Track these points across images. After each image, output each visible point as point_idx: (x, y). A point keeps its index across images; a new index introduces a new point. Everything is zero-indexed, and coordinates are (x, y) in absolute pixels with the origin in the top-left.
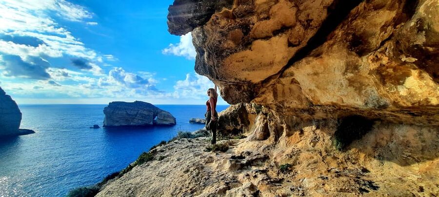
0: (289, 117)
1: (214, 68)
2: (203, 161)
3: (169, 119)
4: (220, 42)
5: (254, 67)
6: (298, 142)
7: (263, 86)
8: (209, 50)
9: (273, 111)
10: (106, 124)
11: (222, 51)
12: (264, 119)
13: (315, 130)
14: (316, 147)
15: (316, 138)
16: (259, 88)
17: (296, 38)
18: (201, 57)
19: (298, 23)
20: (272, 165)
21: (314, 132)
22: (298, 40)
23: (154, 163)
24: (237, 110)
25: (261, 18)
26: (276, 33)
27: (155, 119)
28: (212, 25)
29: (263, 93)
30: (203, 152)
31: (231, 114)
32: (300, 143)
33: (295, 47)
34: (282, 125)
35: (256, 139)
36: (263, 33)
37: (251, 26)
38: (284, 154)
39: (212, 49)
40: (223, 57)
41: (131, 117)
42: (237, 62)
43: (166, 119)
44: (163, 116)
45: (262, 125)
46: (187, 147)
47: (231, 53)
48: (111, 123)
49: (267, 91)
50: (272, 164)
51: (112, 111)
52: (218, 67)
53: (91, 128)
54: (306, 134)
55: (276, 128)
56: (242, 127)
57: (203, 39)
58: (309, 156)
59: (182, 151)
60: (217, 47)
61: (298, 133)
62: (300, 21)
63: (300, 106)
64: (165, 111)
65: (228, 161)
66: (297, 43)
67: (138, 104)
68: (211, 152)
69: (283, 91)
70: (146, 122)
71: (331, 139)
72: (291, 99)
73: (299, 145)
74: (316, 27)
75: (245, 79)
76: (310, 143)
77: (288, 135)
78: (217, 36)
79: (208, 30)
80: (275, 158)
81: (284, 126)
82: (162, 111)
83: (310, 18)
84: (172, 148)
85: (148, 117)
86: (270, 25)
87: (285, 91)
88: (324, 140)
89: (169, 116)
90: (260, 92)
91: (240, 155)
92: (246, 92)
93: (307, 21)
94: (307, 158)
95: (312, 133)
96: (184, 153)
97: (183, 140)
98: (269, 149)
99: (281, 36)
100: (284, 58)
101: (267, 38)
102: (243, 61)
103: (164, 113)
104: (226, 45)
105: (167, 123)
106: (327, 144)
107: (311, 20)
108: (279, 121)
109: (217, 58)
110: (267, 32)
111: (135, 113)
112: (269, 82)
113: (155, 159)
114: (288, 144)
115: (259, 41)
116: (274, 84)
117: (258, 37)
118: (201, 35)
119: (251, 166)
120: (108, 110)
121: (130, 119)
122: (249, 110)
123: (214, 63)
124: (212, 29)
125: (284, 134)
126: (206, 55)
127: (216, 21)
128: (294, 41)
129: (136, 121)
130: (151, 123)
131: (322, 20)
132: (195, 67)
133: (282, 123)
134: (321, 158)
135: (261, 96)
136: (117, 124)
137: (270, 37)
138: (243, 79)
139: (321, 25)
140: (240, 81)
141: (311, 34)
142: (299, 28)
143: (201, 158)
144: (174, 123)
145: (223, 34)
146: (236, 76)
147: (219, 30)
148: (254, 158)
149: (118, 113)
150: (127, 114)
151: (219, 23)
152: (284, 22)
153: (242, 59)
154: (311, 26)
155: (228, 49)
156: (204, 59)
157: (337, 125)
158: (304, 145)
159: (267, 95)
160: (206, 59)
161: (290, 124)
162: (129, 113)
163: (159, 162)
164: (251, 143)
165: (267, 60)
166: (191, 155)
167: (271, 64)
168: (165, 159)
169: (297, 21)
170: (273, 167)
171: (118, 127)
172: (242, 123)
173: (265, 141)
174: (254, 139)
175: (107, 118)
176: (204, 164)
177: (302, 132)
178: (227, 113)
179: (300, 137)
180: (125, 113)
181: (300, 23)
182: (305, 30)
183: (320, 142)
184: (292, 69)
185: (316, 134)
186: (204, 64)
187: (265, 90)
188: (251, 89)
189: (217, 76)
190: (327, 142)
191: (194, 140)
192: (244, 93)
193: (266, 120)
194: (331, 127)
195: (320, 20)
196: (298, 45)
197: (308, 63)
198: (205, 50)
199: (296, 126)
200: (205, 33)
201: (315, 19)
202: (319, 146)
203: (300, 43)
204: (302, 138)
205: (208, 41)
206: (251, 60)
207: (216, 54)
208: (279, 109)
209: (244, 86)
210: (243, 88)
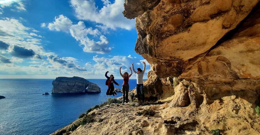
0: (209, 89)
1: (154, 48)
2: (140, 125)
3: (96, 88)
4: (161, 26)
5: (188, 47)
6: (219, 109)
7: (190, 64)
8: (151, 32)
9: (194, 84)
10: (53, 92)
11: (162, 34)
12: (185, 90)
13: (235, 99)
14: (239, 114)
15: (237, 106)
16: (187, 65)
17: (228, 22)
18: (143, 39)
19: (233, 9)
20: (203, 130)
21: (233, 100)
22: (229, 23)
23: (96, 124)
24: (153, 83)
25: (203, 2)
26: (213, 16)
27: (87, 88)
28: (158, 10)
29: (190, 69)
30: (135, 116)
31: (149, 85)
32: (221, 110)
33: (227, 29)
34: (202, 95)
35: (178, 106)
36: (200, 17)
37: (192, 11)
38: (211, 120)
39: (154, 32)
40: (162, 39)
41: (70, 87)
42: (173, 43)
43: (94, 88)
44: (92, 86)
45: (183, 94)
46: (120, 111)
47: (171, 35)
48: (57, 91)
49: (193, 67)
50: (203, 128)
51: (58, 83)
52: (157, 47)
53: (43, 94)
54: (225, 102)
55: (196, 97)
56: (157, 95)
57: (148, 23)
58: (237, 123)
59: (117, 115)
60: (158, 30)
61: (217, 101)
62: (234, 7)
63: (223, 80)
64: (93, 83)
65: (163, 126)
66: (229, 26)
67: (75, 78)
68: (142, 116)
69: (207, 67)
70: (80, 90)
71: (252, 107)
72: (216, 74)
73: (222, 112)
74: (247, 12)
75: (179, 57)
76: (233, 111)
77: (209, 103)
78: (160, 20)
79: (154, 15)
80: (204, 123)
81: (204, 96)
82: (91, 83)
83: (242, 4)
84: (107, 112)
85: (82, 87)
86: (208, 10)
87: (209, 68)
88: (245, 108)
89: (96, 86)
90: (187, 68)
91: (170, 120)
92: (175, 68)
93: (239, 6)
94: (235, 124)
95: (232, 102)
96: (120, 117)
97: (113, 105)
98: (193, 115)
99: (218, 19)
100: (215, 39)
101: (204, 21)
102: (178, 42)
103: (93, 84)
104: (166, 29)
105: (94, 91)
106: (249, 112)
107: (243, 6)
108: (199, 92)
109: (157, 39)
110: (204, 16)
111: (73, 84)
112: (197, 60)
113: (95, 121)
114: (210, 111)
115: (197, 24)
116: (199, 62)
117: (196, 21)
118: (146, 19)
119: (184, 130)
120: (55, 83)
121: (70, 89)
122: (164, 82)
123: (154, 44)
124: (158, 14)
125: (205, 102)
126: (148, 37)
127: (161, 6)
128: (226, 24)
129: (74, 90)
130: (84, 91)
131: (252, 6)
132: (136, 48)
133: (202, 93)
134: (249, 124)
135: (187, 72)
136: (60, 92)
137: (208, 20)
138: (177, 57)
139: (251, 10)
140: (175, 59)
141: (241, 18)
142: (232, 13)
143: (137, 122)
144: (99, 91)
145: (165, 18)
146: (171, 55)
147: (163, 14)
148: (185, 123)
149: (62, 85)
150: (68, 85)
151: (164, 9)
152: (220, 8)
153: (178, 40)
154: (242, 11)
155: (168, 31)
156: (146, 41)
157: (256, 95)
158: (226, 112)
159: (193, 70)
160: (148, 41)
161: (210, 94)
162: (69, 84)
163: (100, 123)
164: (175, 109)
165: (201, 41)
166: (126, 118)
167: (204, 44)
168: (104, 121)
169: (232, 6)
170: (204, 131)
171: (61, 94)
172: (157, 92)
173: (187, 108)
174: (176, 105)
175: (55, 88)
176: (141, 128)
177: (221, 101)
178: (146, 85)
179: (221, 105)
180: (66, 84)
181: (234, 8)
182: (237, 14)
183: (241, 109)
184: (220, 48)
185: (236, 103)
186: (145, 45)
187: (192, 67)
188: (181, 65)
189: (155, 55)
190: (249, 110)
191: (121, 105)
192: (175, 69)
193: (186, 91)
194: (250, 97)
195: (251, 5)
196: (230, 27)
197: (241, 42)
198: (147, 33)
199: (215, 95)
200: (151, 17)
201: (246, 5)
202: (241, 113)
203: (231, 25)
204: (223, 106)
205: (152, 25)
206: (186, 41)
207: (157, 36)
208: (201, 82)
209: (174, 64)
210: (173, 65)
